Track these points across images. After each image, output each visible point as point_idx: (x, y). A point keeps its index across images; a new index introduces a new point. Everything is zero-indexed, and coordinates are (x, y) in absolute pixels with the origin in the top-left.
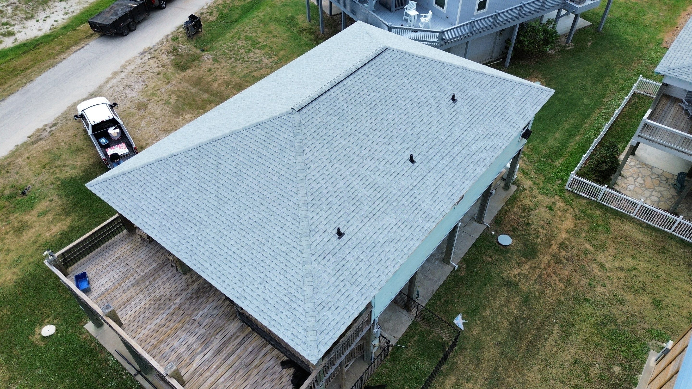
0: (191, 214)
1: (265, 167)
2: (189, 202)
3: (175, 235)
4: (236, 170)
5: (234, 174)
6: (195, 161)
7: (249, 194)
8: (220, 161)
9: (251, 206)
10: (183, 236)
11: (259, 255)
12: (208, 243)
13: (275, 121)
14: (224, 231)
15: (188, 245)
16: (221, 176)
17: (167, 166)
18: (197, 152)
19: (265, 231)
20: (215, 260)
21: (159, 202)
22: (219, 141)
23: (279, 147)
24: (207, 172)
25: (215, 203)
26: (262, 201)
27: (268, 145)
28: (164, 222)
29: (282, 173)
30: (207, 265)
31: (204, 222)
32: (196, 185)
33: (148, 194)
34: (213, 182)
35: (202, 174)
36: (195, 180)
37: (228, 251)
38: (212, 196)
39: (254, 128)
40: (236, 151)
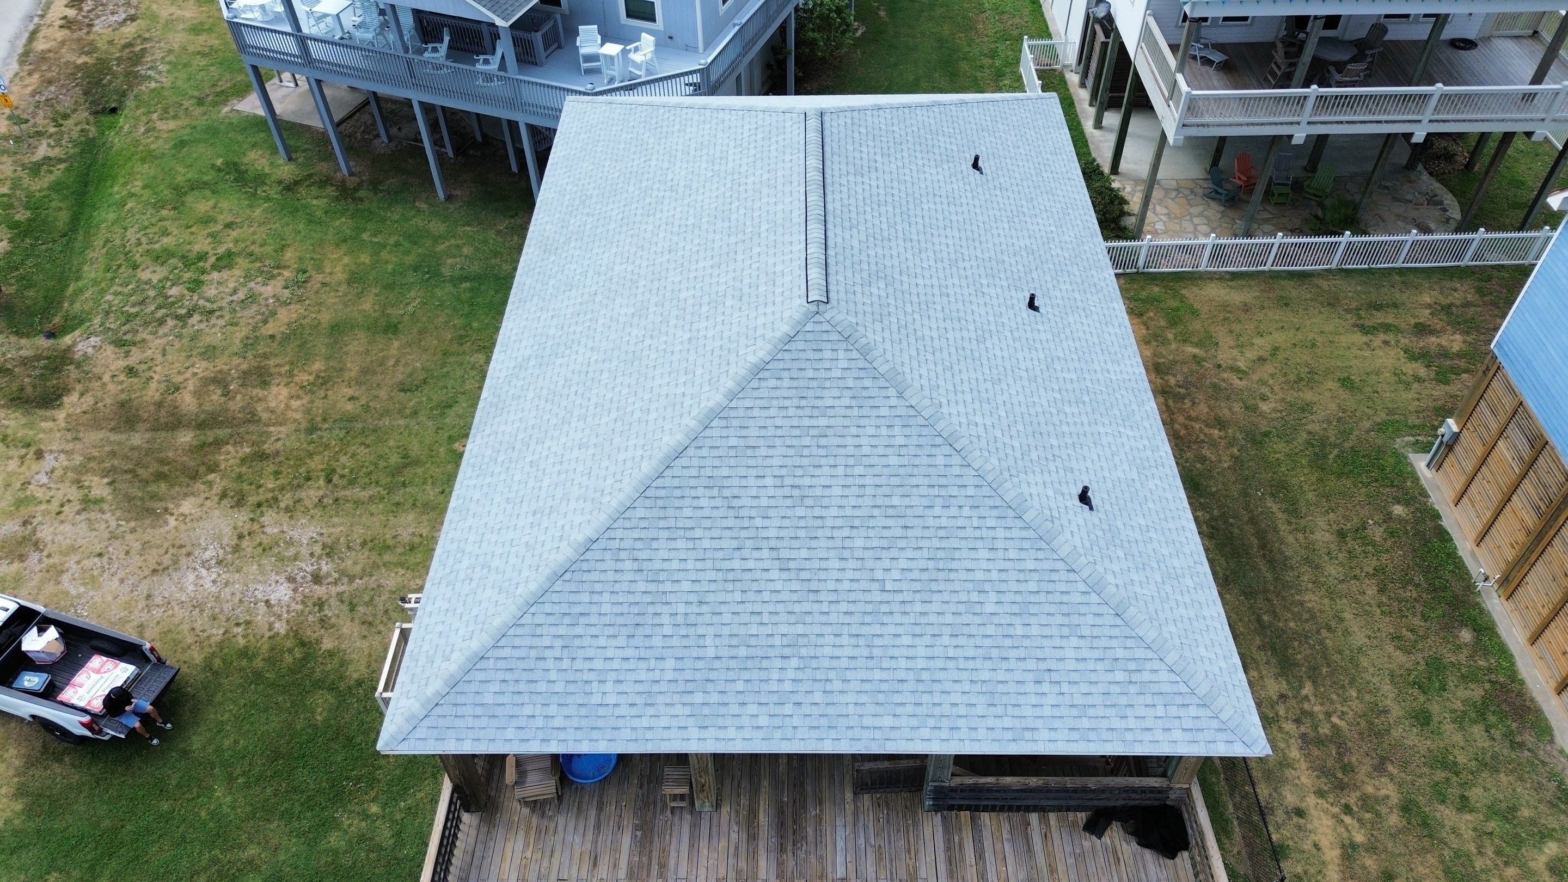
0: (753, 641)
1: (850, 450)
2: (727, 618)
3: (752, 709)
4: (787, 491)
5: (789, 502)
6: (662, 524)
7: (857, 522)
8: (727, 493)
9: (884, 543)
10: (775, 698)
11: (990, 630)
12: (849, 675)
13: (792, 346)
14: (864, 630)
15: (806, 710)
16: (758, 522)
17: (594, 576)
18: (648, 503)
19: (963, 575)
20: (897, 698)
21: (643, 665)
22: (690, 451)
23: (849, 393)
24: (716, 533)
25: (796, 586)
26: (901, 522)
27: (819, 403)
28: (698, 698)
29: (900, 441)
30: (888, 721)
31: (802, 641)
32: (711, 575)
33: (598, 664)
34: (749, 544)
35: (707, 544)
36: (699, 565)
37: (911, 664)
38: (774, 574)
39: (755, 384)
40: (749, 452)
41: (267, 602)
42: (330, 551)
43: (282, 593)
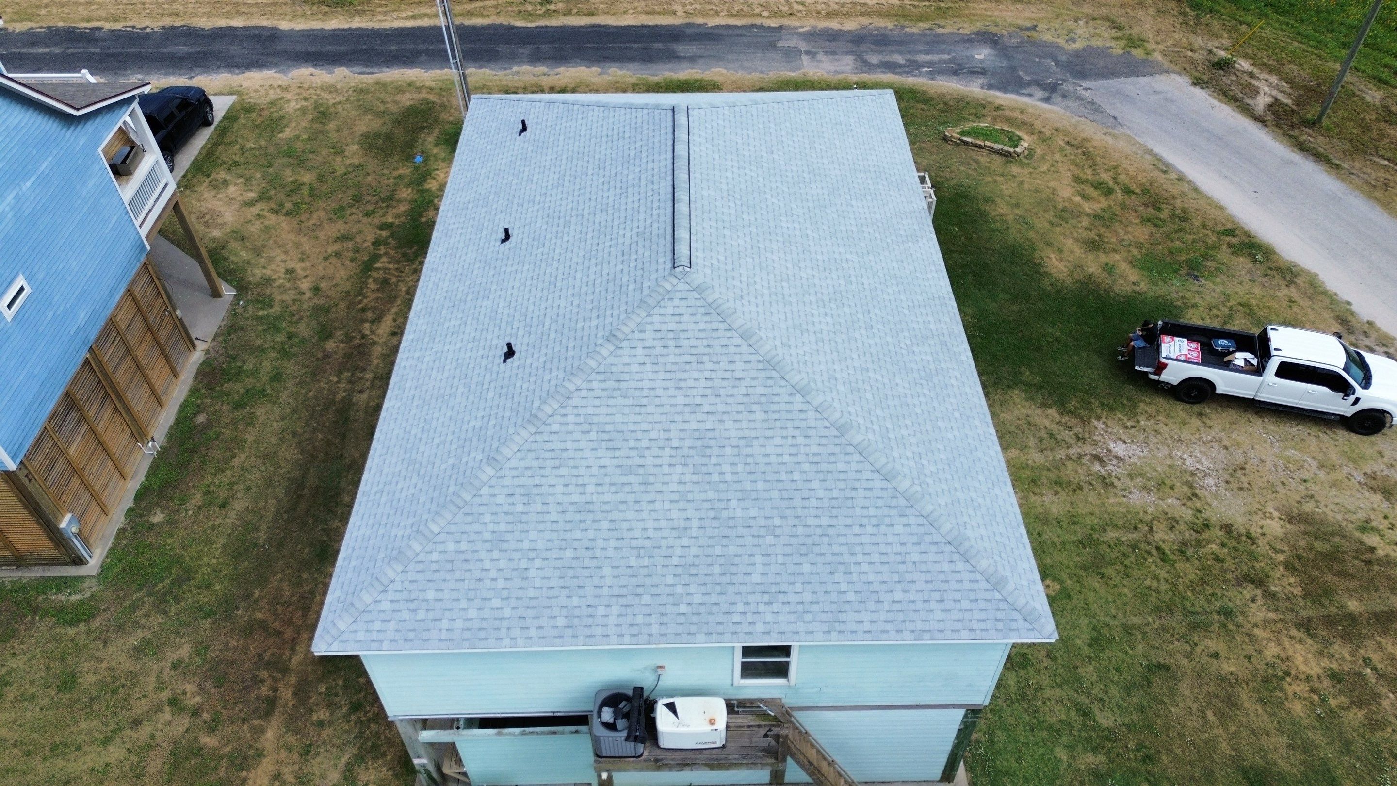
41: (1125, 442)
42: (1106, 483)
43: (1119, 449)
